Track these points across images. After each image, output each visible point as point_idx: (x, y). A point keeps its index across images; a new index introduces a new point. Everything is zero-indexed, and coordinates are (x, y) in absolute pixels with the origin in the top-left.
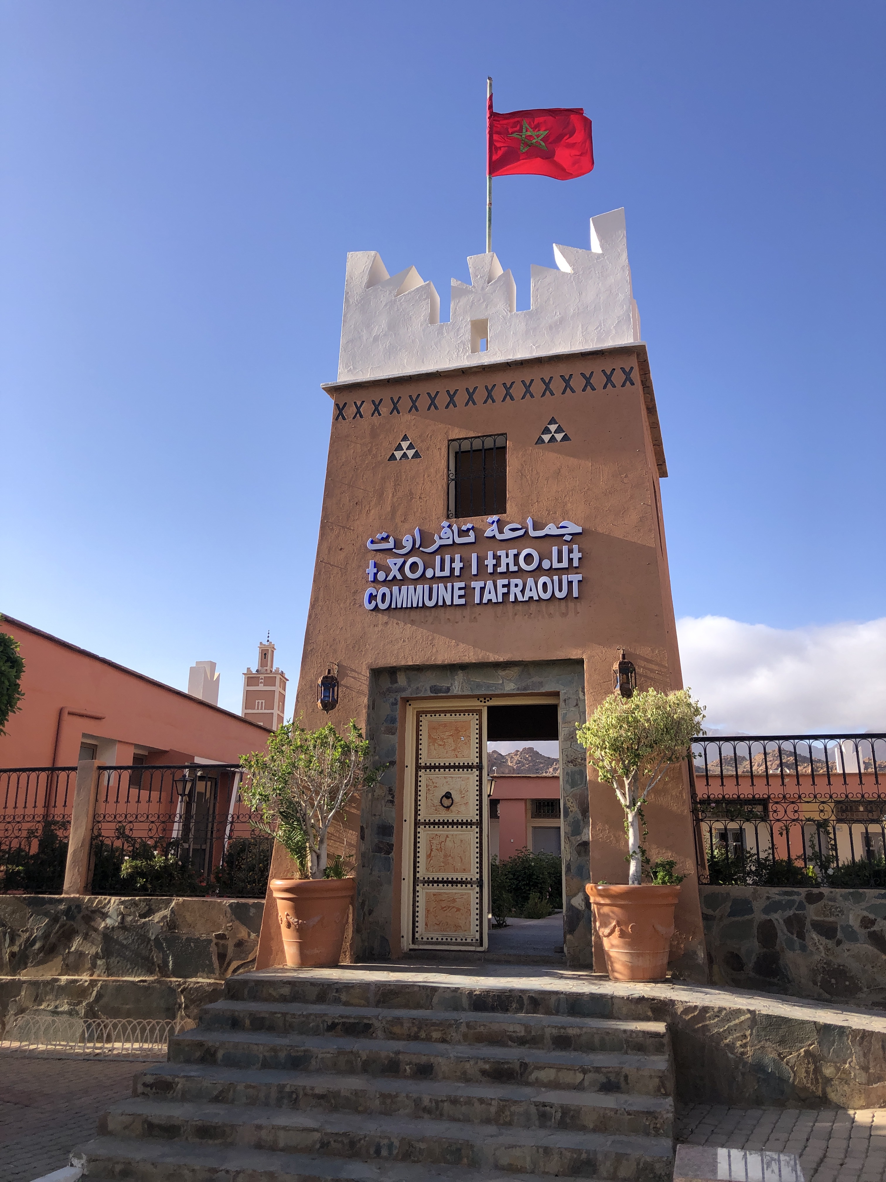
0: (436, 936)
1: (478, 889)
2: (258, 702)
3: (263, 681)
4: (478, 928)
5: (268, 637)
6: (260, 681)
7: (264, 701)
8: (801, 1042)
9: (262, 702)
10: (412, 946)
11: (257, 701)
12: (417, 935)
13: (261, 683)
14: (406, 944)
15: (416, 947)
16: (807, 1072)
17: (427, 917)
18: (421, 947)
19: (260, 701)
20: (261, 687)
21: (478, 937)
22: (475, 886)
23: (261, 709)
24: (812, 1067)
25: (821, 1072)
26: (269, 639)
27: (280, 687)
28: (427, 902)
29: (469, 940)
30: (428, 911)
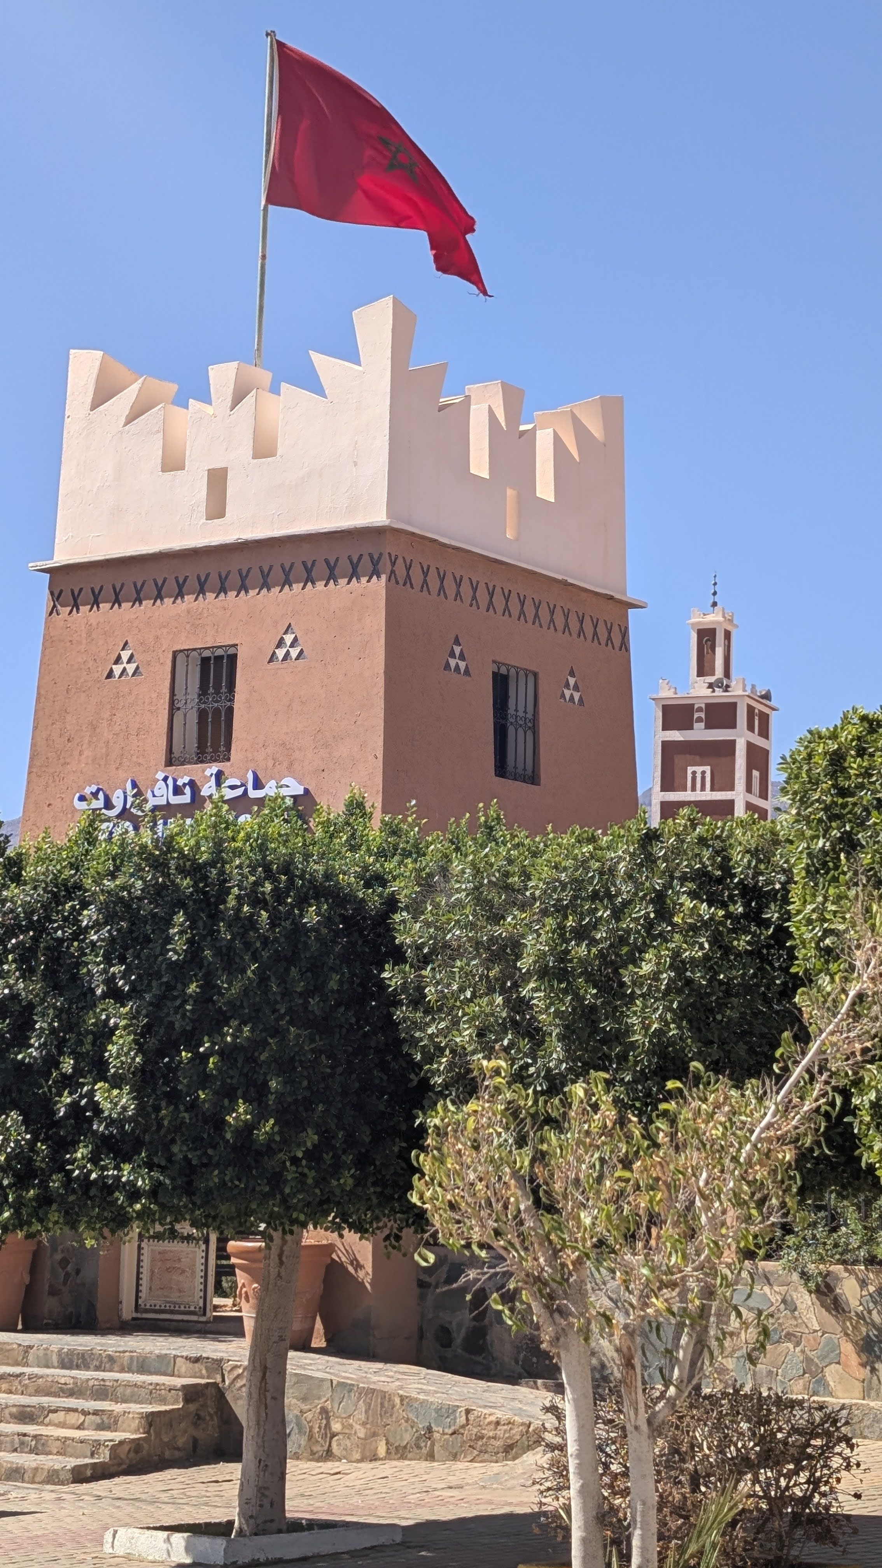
0: (159, 1303)
1: (203, 1247)
2: (694, 773)
3: (703, 715)
4: (202, 1294)
5: (715, 593)
6: (696, 715)
7: (708, 769)
8: (319, 1398)
9: (703, 773)
10: (135, 1315)
11: (690, 770)
12: (140, 1301)
13: (699, 720)
14: (127, 1311)
15: (139, 1315)
16: (320, 1427)
17: (151, 1279)
18: (145, 1316)
19: (699, 769)
20: (699, 733)
21: (201, 1304)
22: (201, 1243)
23: (703, 789)
24: (324, 1422)
25: (330, 1428)
26: (717, 599)
27: (751, 728)
28: (153, 1260)
29: (192, 1309)
30: (152, 1272)
